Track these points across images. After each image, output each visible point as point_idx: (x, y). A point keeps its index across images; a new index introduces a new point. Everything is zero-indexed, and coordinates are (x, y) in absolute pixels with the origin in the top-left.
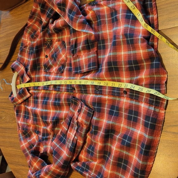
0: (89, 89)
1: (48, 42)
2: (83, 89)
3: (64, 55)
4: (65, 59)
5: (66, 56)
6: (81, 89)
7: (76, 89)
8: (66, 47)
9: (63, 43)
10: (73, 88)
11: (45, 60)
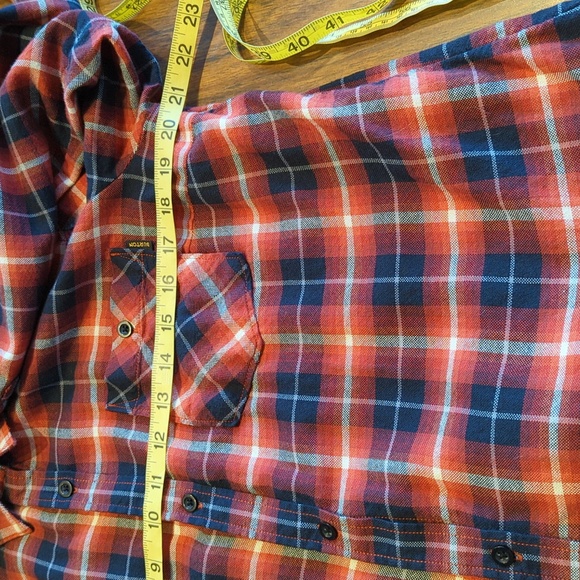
0: (444, 546)
1: (134, 250)
2: (398, 544)
3: (247, 327)
4: (250, 349)
5: (256, 337)
6: (381, 539)
7: (345, 535)
8: (258, 284)
9: (234, 265)
10: (323, 525)
11: (115, 345)
